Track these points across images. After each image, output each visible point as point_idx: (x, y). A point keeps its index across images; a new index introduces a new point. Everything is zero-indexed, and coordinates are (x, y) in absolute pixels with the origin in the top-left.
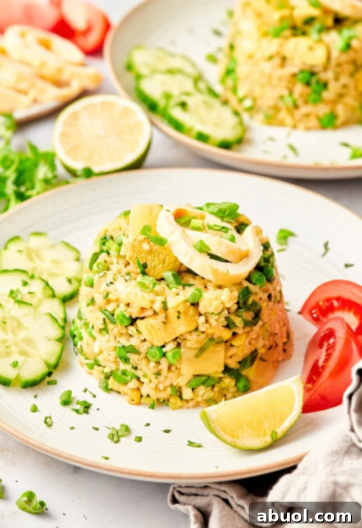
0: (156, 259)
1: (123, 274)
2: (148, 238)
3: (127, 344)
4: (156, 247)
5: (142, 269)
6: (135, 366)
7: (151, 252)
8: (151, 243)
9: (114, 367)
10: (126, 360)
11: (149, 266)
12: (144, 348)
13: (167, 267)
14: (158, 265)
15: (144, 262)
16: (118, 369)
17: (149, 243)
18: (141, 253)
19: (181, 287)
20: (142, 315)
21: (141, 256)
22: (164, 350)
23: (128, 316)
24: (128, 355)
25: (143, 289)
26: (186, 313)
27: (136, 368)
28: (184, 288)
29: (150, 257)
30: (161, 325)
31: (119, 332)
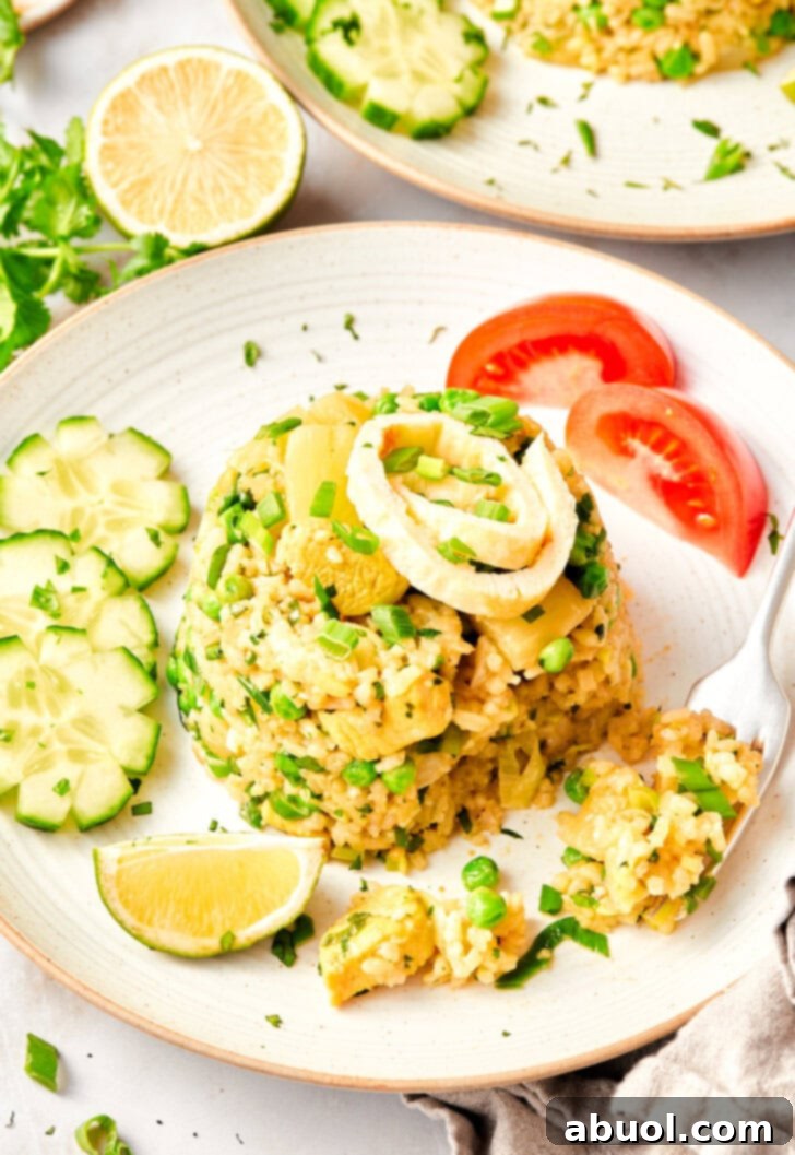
0: (356, 578)
1: (284, 606)
2: (339, 537)
3: (300, 753)
4: (356, 557)
5: (326, 598)
6: (317, 792)
7: (345, 565)
8: (345, 548)
9: (272, 788)
10: (298, 780)
11: (341, 591)
12: (336, 764)
13: (379, 594)
14: (361, 590)
15: (329, 583)
16: (280, 790)
17: (339, 547)
18: (323, 567)
19: (411, 642)
20: (331, 707)
21: (324, 571)
22: (379, 768)
23: (299, 705)
24: (303, 773)
25: (330, 654)
26: (424, 707)
27: (319, 797)
28: (417, 641)
29: (342, 575)
30: (372, 727)
31: (280, 727)
